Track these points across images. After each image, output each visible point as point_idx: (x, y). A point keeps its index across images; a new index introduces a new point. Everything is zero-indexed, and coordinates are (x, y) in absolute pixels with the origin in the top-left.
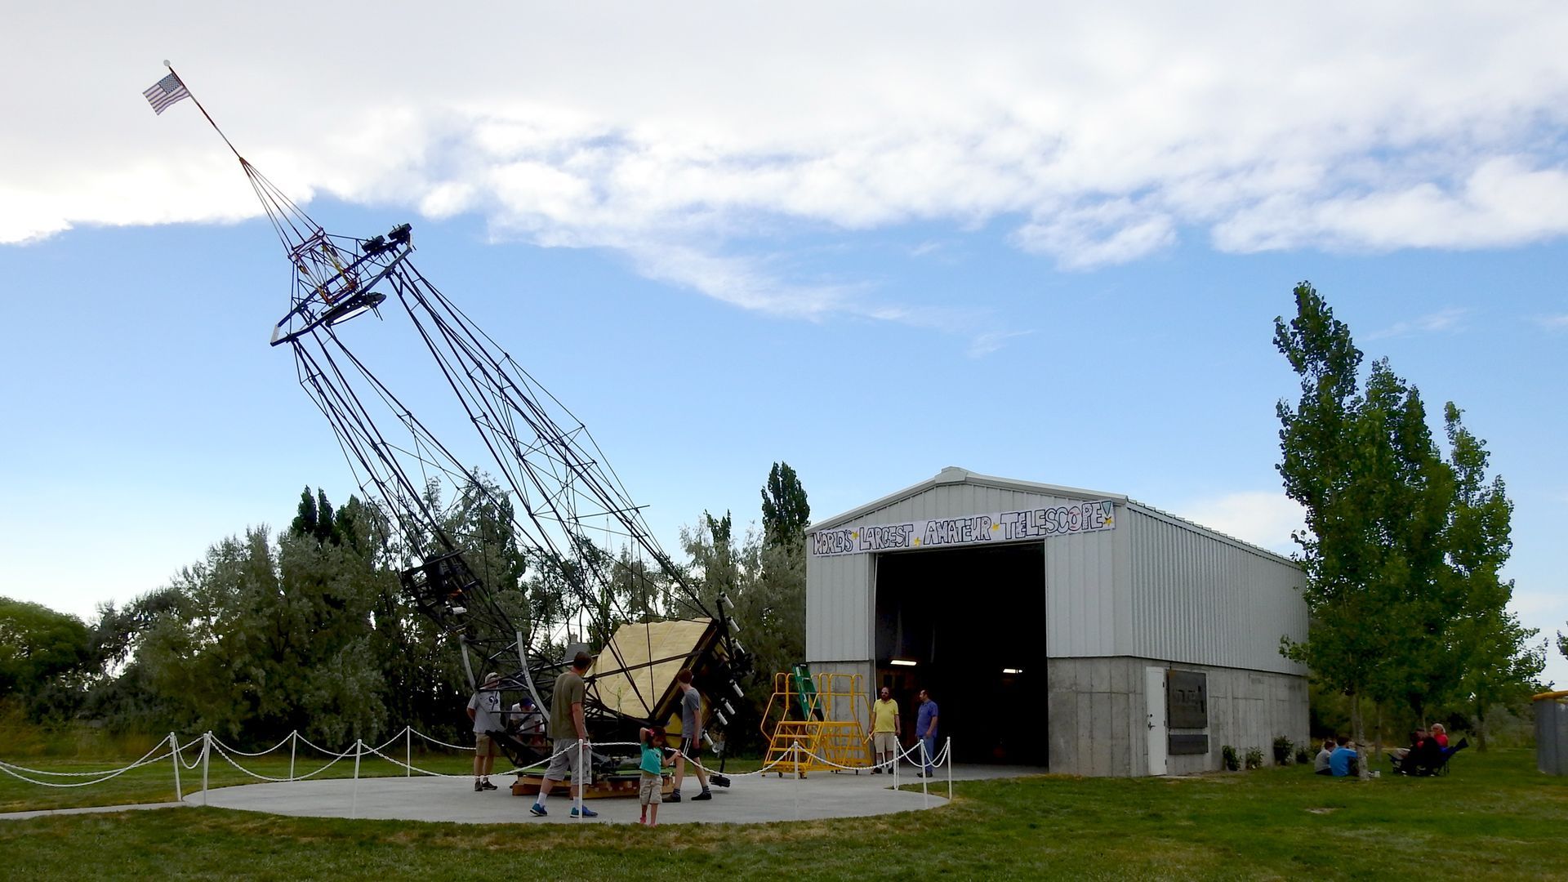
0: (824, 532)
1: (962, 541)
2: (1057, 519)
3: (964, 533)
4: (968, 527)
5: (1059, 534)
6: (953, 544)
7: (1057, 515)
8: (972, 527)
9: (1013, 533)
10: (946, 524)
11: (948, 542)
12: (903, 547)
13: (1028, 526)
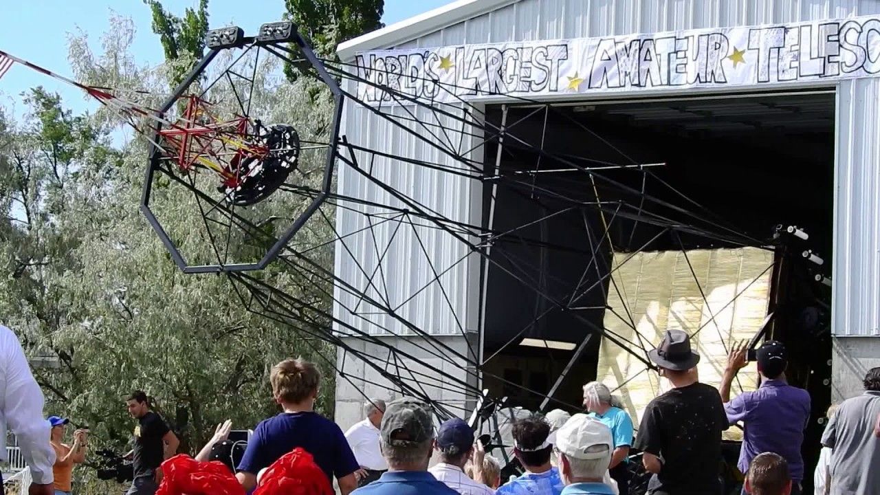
0: (379, 54)
1: (669, 84)
2: (863, 43)
3: (673, 66)
4: (681, 55)
5: (864, 75)
6: (648, 89)
7: (864, 35)
8: (689, 54)
9: (773, 69)
10: (636, 46)
11: (639, 85)
12: (545, 93)
13: (805, 58)
